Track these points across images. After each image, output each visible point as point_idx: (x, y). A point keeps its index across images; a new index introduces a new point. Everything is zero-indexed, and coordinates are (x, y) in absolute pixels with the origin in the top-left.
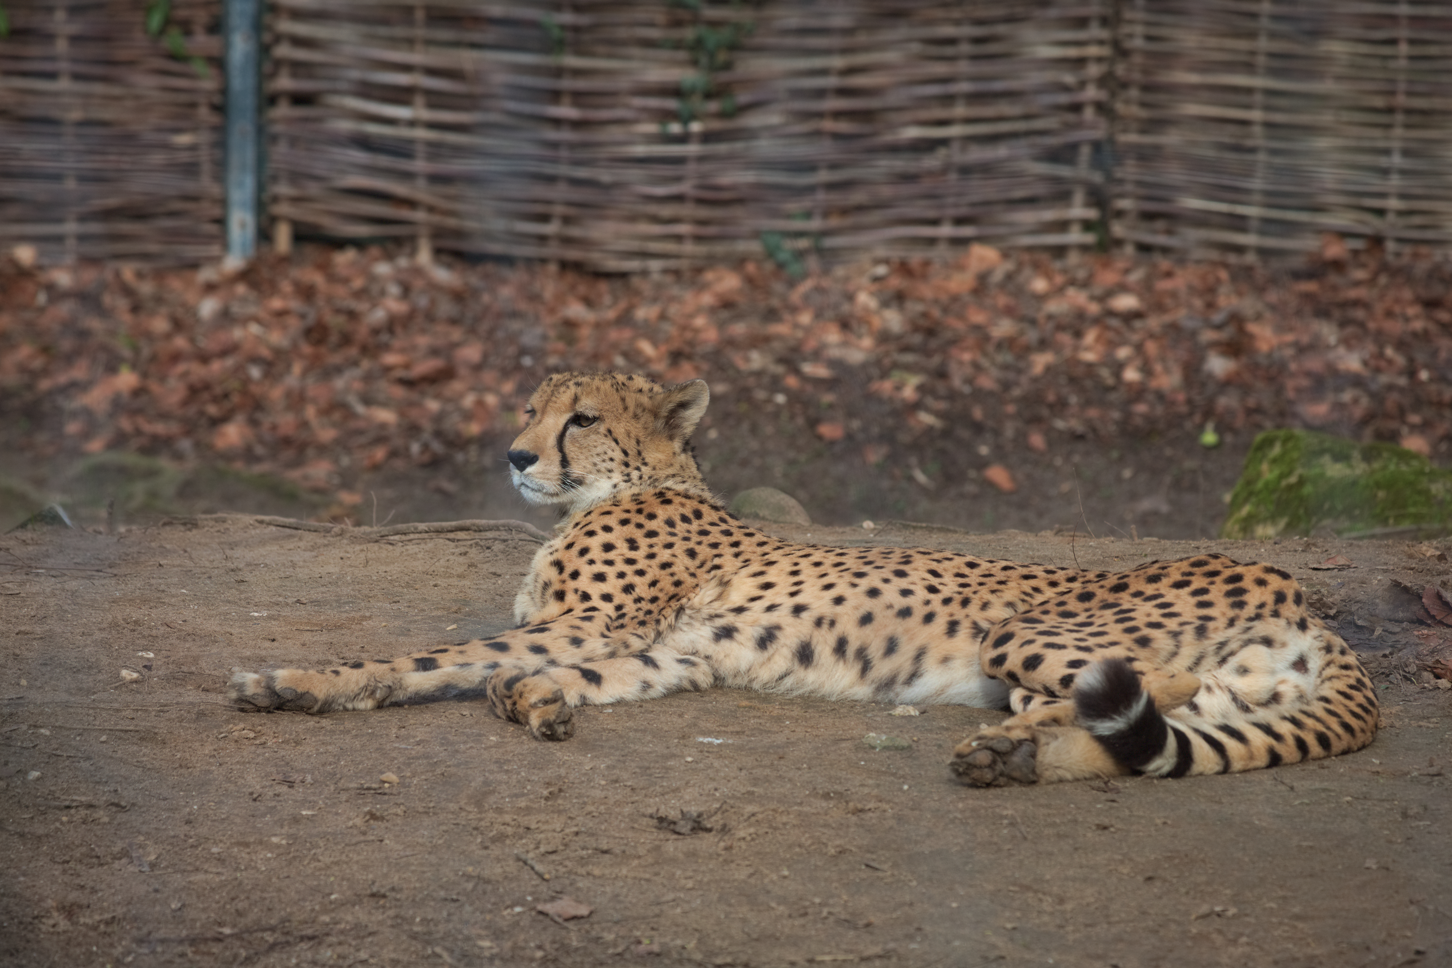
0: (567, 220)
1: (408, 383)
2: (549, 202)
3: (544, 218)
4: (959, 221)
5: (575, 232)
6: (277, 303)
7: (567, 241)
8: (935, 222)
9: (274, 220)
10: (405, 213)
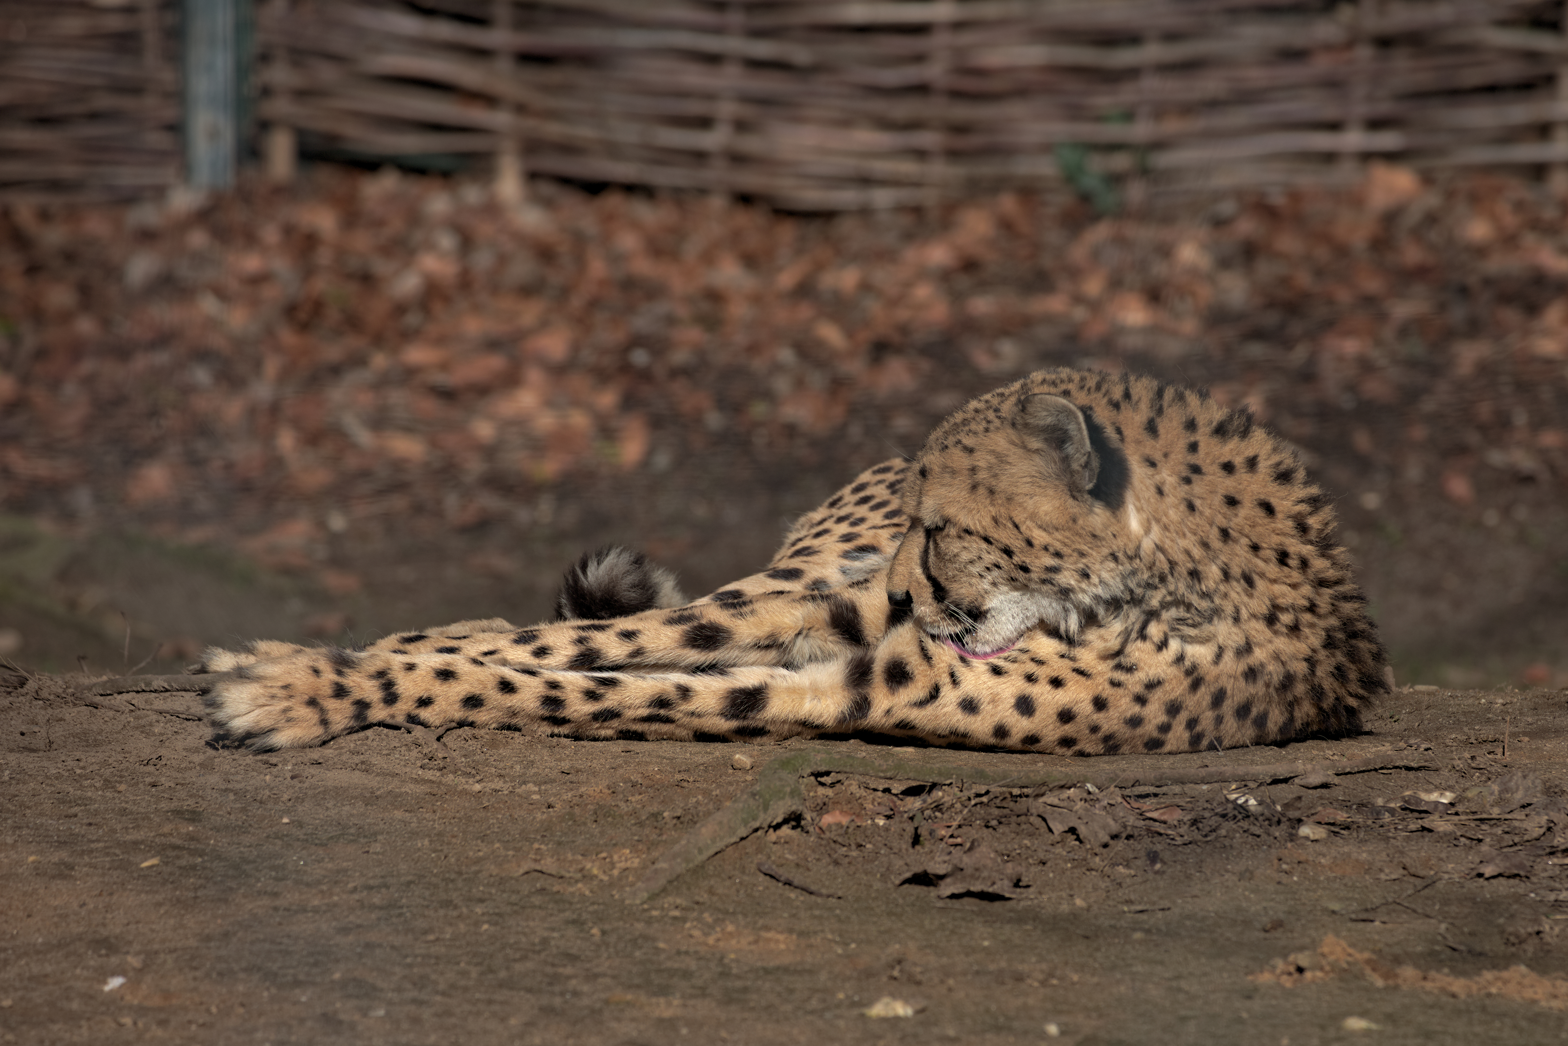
0: (741, 126)
1: (447, 395)
2: (710, 96)
3: (704, 123)
4: (1375, 124)
5: (751, 144)
6: (252, 263)
7: (738, 159)
8: (1334, 126)
9: (265, 126)
10: (477, 115)
